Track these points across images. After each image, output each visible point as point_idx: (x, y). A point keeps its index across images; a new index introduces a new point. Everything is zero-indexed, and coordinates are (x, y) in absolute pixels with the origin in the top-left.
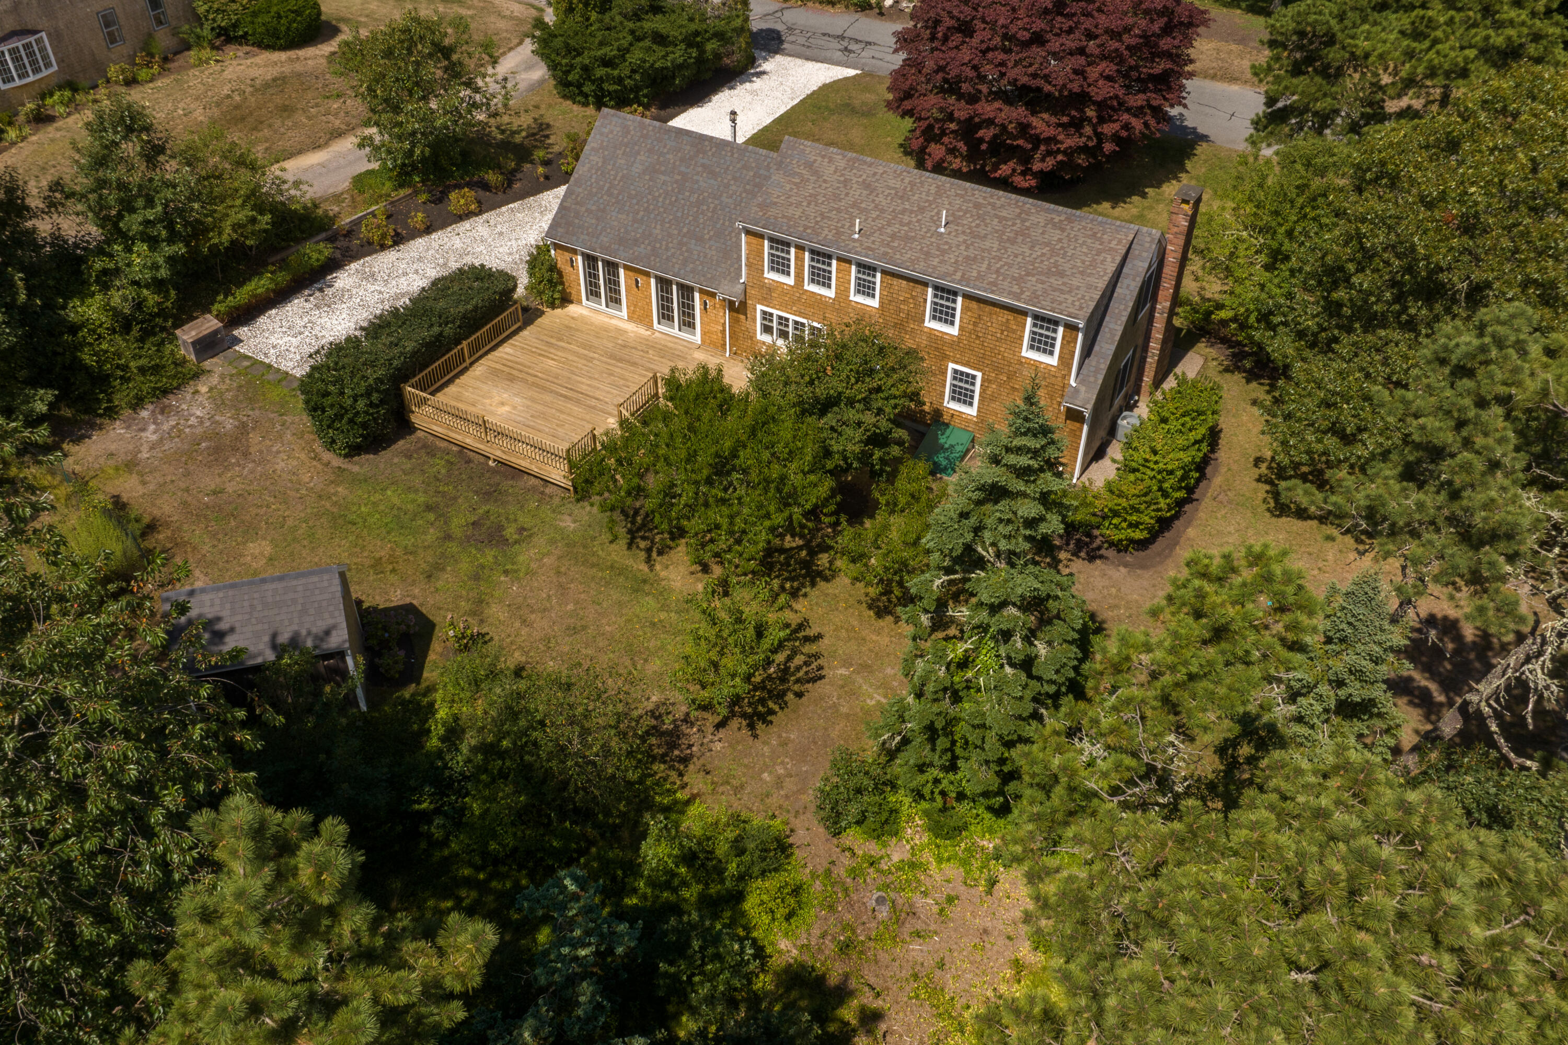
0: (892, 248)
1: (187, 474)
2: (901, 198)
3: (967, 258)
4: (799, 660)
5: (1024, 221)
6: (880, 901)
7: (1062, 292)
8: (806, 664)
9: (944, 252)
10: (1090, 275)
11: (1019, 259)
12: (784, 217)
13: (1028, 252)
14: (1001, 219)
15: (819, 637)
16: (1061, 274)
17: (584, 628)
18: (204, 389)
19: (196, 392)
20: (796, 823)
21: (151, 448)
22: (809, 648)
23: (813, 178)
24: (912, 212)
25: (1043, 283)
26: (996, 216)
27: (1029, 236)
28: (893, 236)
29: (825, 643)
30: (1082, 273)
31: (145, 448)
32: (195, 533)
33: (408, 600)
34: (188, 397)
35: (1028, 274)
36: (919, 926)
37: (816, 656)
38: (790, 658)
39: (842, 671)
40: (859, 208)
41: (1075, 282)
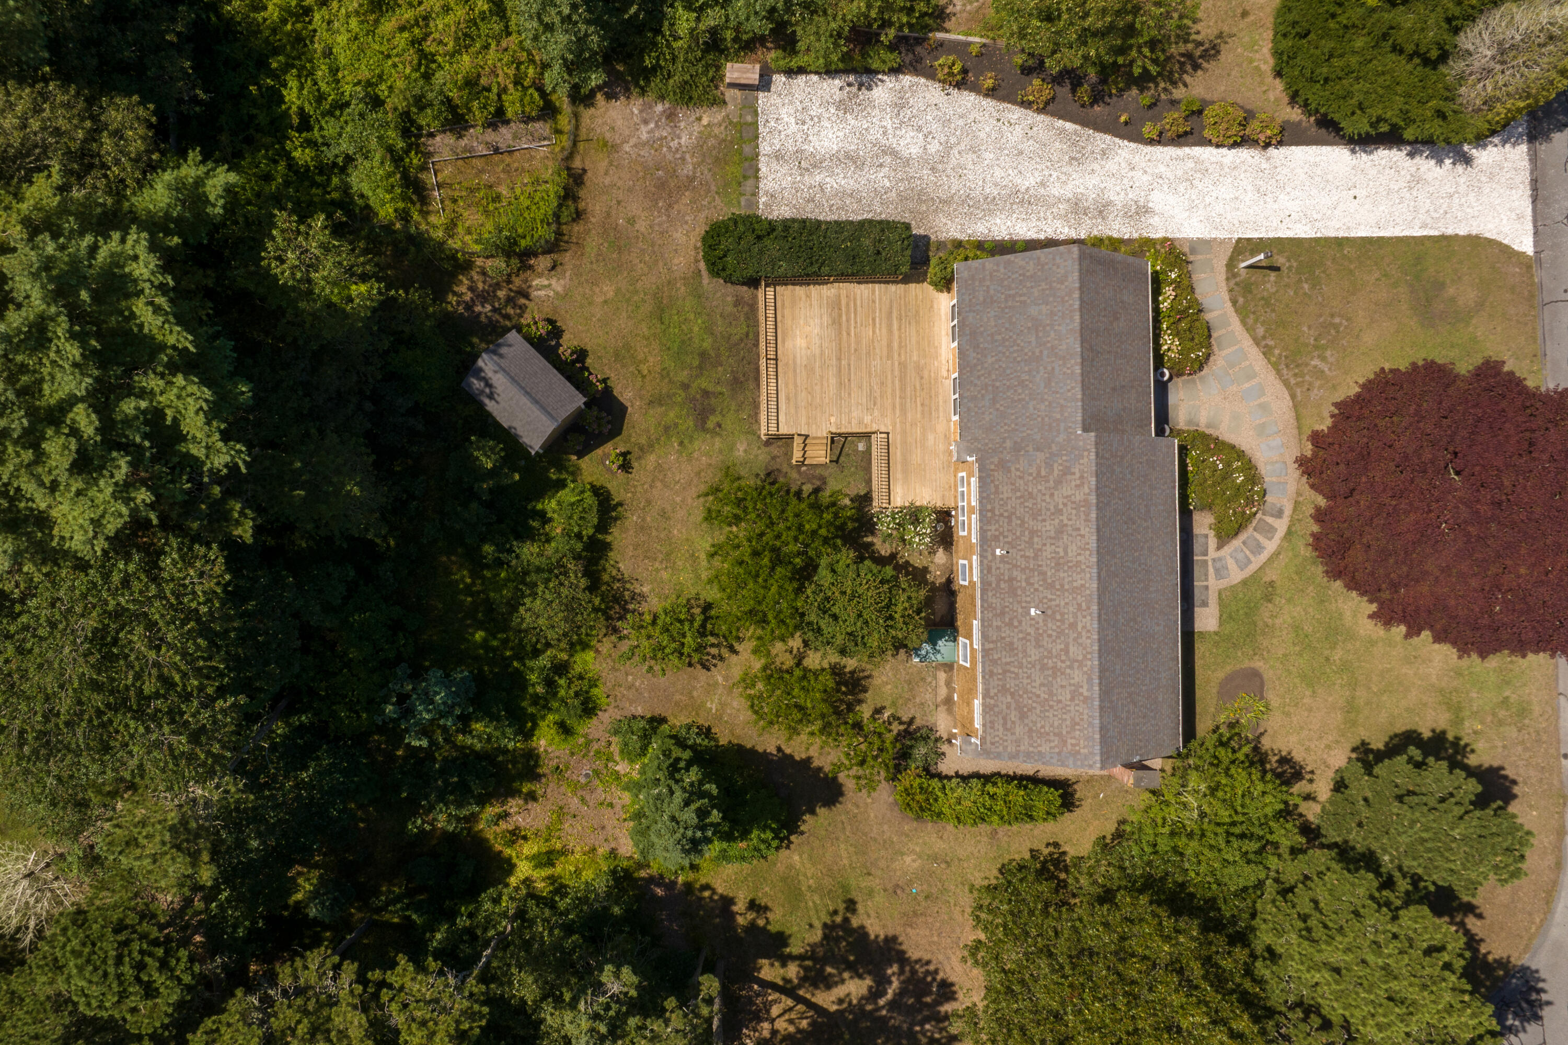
0: (998, 585)
1: (630, 190)
2: (1058, 564)
3: (1012, 643)
4: (714, 651)
5: (1071, 667)
6: (587, 775)
7: (1005, 724)
8: (714, 657)
9: (1010, 624)
10: (1031, 737)
11: (1025, 681)
12: (997, 487)
13: (1037, 684)
14: (1066, 650)
15: (736, 652)
16: (1023, 716)
17: (668, 519)
18: (705, 121)
19: (699, 119)
20: (611, 710)
21: (635, 146)
22: (725, 653)
23: (1052, 483)
24: (1045, 580)
25: (1008, 707)
26: (1067, 645)
27: (1055, 678)
28: (1011, 579)
29: (734, 658)
30: (1030, 730)
31: (633, 141)
32: (592, 244)
33: (628, 404)
34: (693, 118)
35: (1012, 694)
36: (588, 798)
37: (722, 659)
38: (713, 645)
39: (720, 679)
40: (1031, 538)
41: (1019, 730)
